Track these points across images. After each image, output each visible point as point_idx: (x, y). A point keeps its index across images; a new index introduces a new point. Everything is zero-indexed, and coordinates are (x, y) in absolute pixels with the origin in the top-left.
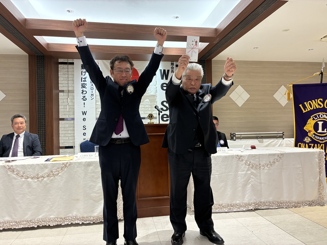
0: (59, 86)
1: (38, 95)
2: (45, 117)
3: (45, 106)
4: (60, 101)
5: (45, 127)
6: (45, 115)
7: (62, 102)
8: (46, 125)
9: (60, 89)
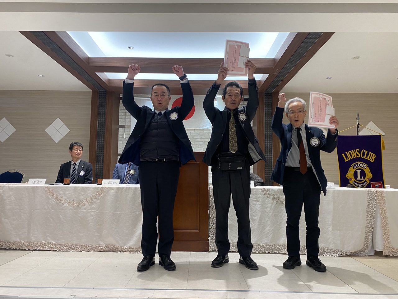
0: (119, 121)
1: (98, 129)
2: (103, 152)
3: (104, 141)
4: (120, 136)
5: (103, 161)
6: (104, 150)
7: (121, 137)
8: (104, 159)
9: (119, 125)
